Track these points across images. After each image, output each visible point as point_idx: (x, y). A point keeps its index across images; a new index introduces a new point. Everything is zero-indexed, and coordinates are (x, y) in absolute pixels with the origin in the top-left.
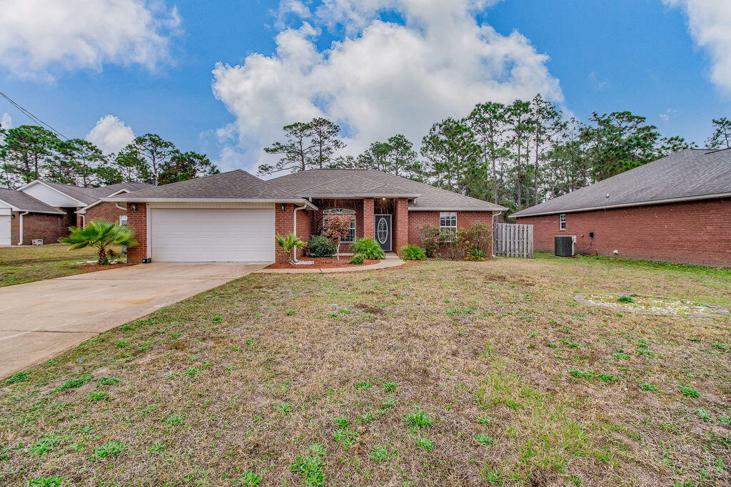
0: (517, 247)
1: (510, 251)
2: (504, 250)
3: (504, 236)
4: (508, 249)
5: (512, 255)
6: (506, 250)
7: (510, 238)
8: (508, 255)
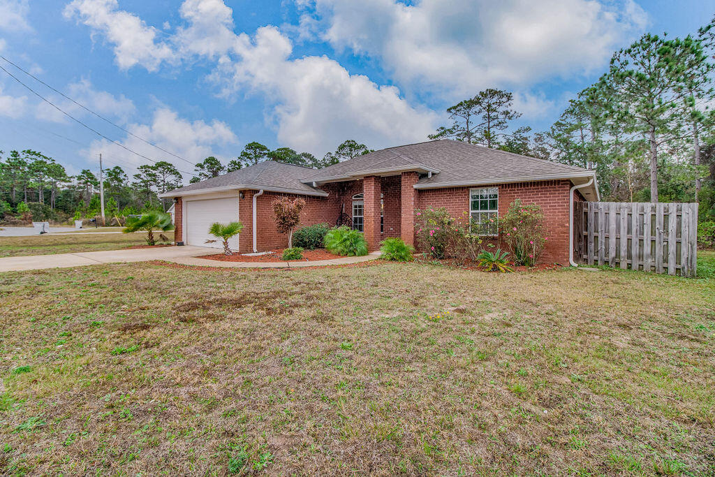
0: (647, 249)
1: (630, 257)
2: (612, 254)
3: (613, 226)
4: (623, 253)
5: (635, 265)
6: (618, 255)
7: (629, 231)
8: (624, 265)
